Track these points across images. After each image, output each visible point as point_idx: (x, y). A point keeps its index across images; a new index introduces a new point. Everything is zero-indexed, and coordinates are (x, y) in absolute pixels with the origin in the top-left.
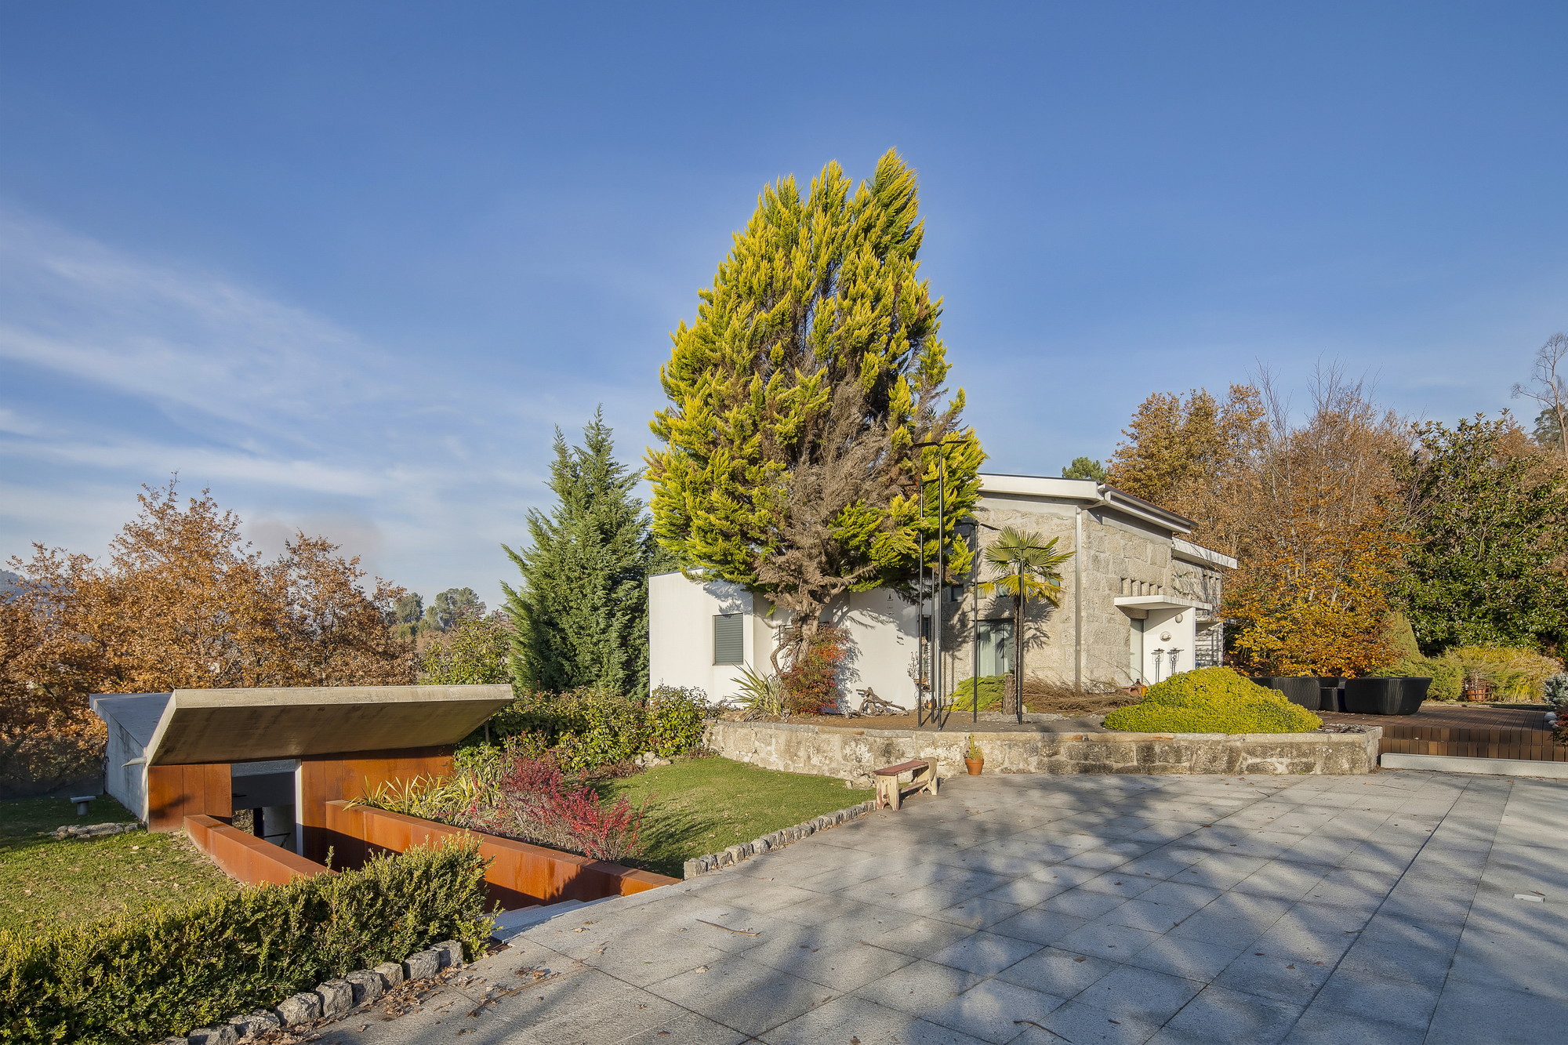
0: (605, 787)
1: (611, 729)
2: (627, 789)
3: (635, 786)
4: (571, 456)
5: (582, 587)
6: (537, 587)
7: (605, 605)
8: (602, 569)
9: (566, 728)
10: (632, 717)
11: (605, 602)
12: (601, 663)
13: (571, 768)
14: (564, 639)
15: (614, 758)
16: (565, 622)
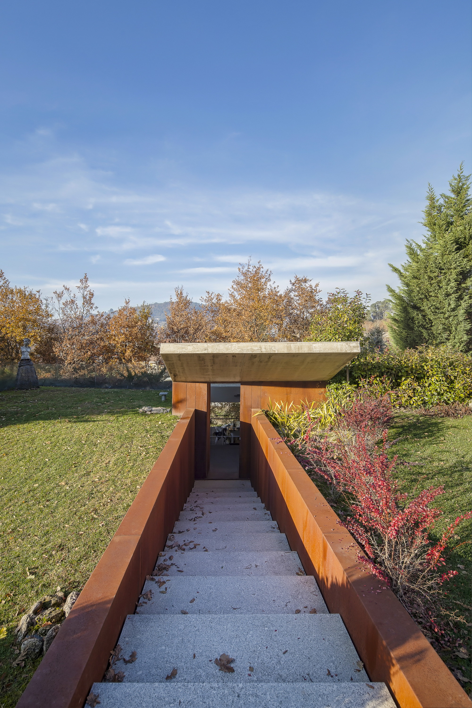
0: (436, 424)
1: (447, 377)
2: (457, 430)
3: (465, 428)
4: (438, 201)
5: (440, 282)
6: (408, 285)
7: (456, 292)
8: (455, 268)
9: (408, 375)
10: (467, 369)
11: (457, 290)
12: (450, 331)
13: (410, 404)
14: (424, 316)
15: (449, 400)
16: (425, 306)
